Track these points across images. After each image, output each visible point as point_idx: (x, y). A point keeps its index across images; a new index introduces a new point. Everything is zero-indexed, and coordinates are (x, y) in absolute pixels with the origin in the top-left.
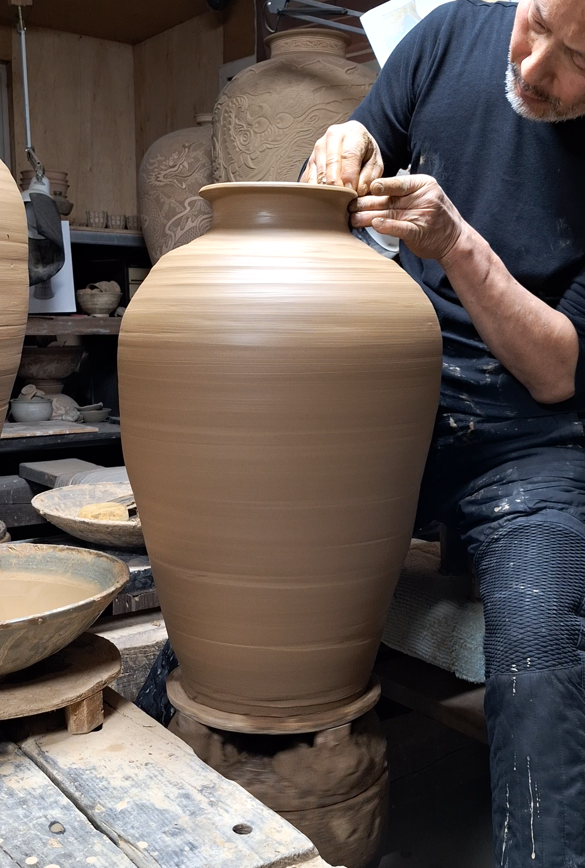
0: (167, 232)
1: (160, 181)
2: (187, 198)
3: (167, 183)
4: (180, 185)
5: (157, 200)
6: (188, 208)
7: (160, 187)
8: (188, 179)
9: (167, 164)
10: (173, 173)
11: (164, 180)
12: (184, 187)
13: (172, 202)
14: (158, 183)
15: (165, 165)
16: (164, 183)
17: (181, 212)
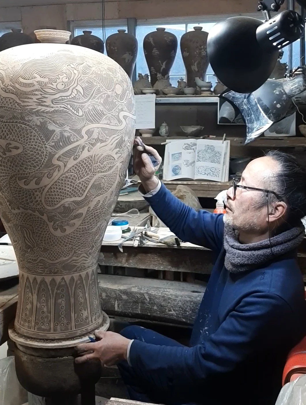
0: (55, 162)
1: (47, 106)
2: (84, 126)
3: (57, 109)
4: (75, 112)
5: (43, 127)
6: (86, 137)
7: (47, 113)
8: (85, 105)
9: (54, 87)
10: (66, 98)
11: (52, 105)
12: (81, 114)
13: (65, 131)
14: (43, 108)
15: (52, 89)
16: (53, 109)
17: (77, 141)
